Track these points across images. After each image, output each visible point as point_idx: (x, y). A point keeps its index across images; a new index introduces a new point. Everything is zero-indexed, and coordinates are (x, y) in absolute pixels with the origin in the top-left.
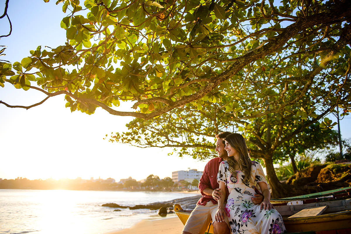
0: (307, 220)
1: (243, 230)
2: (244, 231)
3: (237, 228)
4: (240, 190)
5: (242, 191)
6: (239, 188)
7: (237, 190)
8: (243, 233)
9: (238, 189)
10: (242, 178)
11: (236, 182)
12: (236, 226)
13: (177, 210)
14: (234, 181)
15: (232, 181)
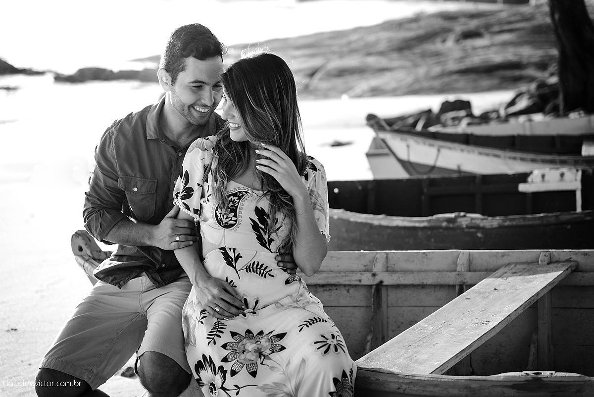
0: (404, 386)
1: (236, 386)
2: (239, 388)
3: (218, 380)
4: (239, 257)
5: (240, 264)
6: (234, 250)
7: (227, 257)
8: (237, 393)
9: (231, 254)
10: (256, 218)
11: (233, 225)
12: (215, 374)
13: (80, 253)
14: (224, 221)
15: (219, 222)
